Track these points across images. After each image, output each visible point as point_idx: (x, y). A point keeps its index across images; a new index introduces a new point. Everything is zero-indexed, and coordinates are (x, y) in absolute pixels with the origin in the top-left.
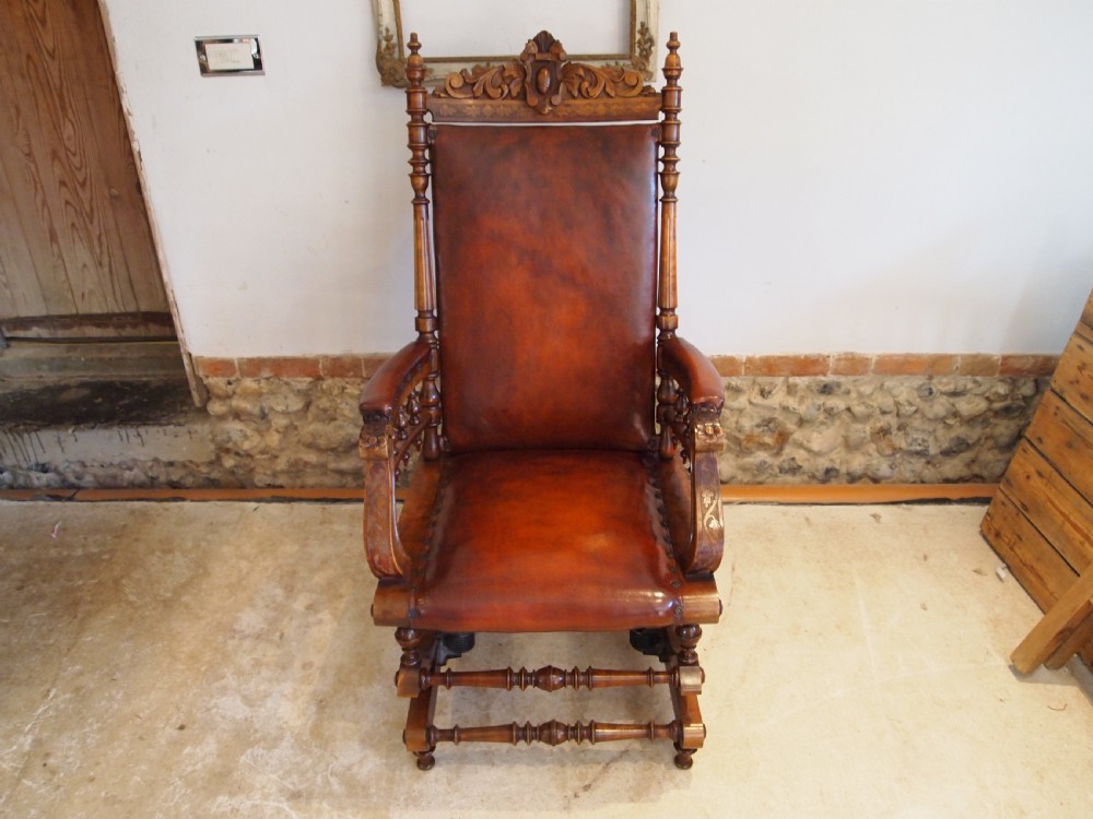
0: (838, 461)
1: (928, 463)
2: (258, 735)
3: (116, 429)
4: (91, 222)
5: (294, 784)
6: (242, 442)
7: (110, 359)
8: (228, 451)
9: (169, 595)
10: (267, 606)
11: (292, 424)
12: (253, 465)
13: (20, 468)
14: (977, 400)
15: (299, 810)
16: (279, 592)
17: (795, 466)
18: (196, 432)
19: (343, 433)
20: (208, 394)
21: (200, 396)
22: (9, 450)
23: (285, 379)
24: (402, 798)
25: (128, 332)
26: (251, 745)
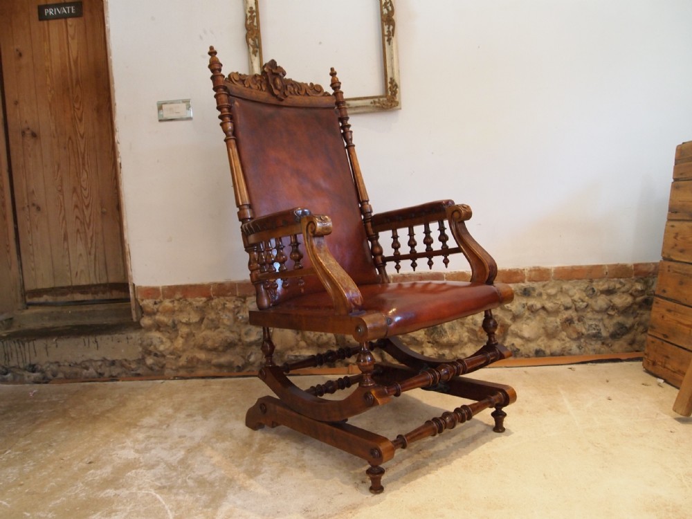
0: (543, 346)
1: (603, 343)
2: (141, 464)
3: (82, 337)
4: (89, 228)
5: (161, 483)
6: (159, 346)
7: (86, 311)
8: (149, 353)
9: (98, 414)
10: (161, 416)
11: (191, 333)
12: (164, 362)
13: (19, 368)
14: (625, 296)
15: (162, 493)
16: (170, 411)
17: (515, 349)
18: (131, 338)
19: (222, 336)
20: (142, 311)
21: (137, 314)
22: (14, 355)
23: (189, 299)
24: (237, 487)
25: (100, 296)
26: (137, 468)
